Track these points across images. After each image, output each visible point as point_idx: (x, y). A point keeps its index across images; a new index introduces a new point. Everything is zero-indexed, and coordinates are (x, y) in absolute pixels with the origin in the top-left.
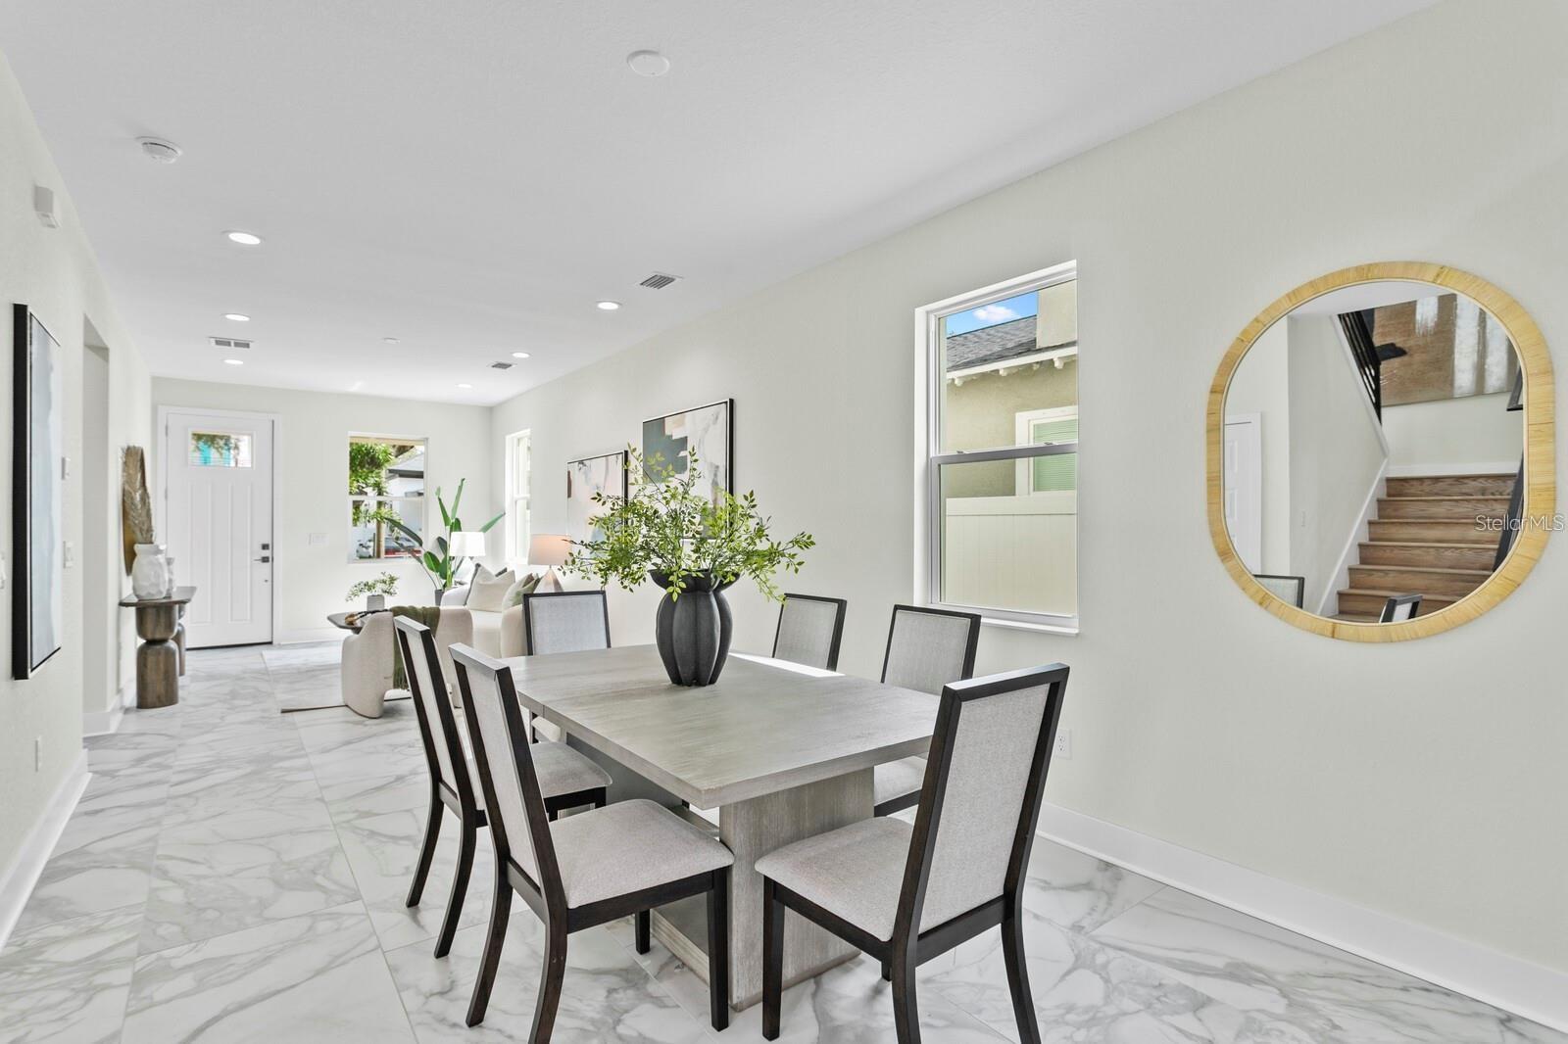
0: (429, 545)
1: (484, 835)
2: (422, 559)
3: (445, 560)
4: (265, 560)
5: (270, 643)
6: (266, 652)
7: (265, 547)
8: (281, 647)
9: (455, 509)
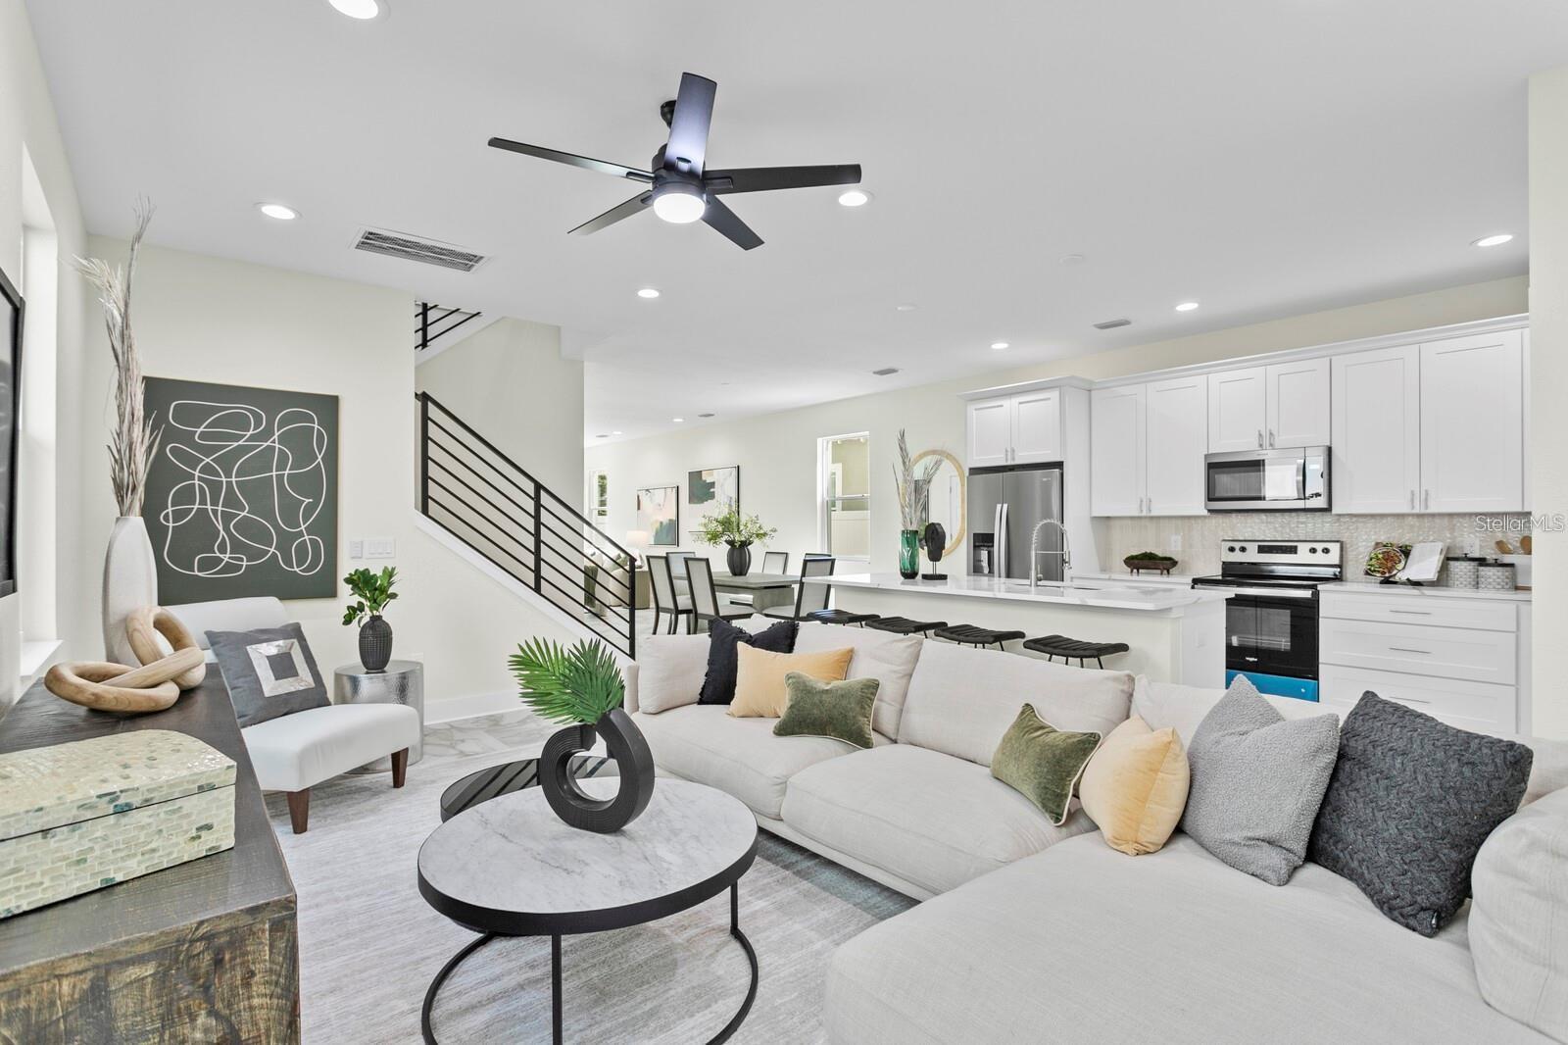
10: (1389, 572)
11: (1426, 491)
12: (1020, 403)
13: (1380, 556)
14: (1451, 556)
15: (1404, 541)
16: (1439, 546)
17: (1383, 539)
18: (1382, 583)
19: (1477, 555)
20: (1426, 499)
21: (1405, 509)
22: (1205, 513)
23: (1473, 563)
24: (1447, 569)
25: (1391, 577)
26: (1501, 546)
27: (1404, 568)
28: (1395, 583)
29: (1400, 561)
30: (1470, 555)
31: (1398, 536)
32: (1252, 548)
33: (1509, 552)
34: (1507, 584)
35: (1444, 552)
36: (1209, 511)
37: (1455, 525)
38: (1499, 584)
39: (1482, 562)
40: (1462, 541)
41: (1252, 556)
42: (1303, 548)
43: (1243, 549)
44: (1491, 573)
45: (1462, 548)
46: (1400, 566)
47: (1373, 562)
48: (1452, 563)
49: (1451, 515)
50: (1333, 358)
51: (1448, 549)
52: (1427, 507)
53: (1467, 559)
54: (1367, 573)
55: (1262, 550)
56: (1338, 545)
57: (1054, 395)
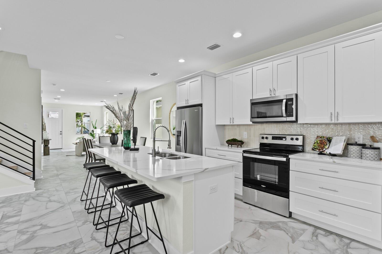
0: (90, 131)
1: (91, 158)
2: (89, 134)
3: (93, 134)
4: (61, 134)
5: (62, 149)
6: (61, 150)
7: (61, 132)
8: (64, 149)
9: (95, 126)
10: (322, 149)
11: (337, 112)
12: (190, 82)
13: (319, 142)
14: (350, 142)
15: (329, 135)
16: (344, 138)
17: (320, 134)
18: (319, 154)
19: (361, 142)
20: (337, 116)
21: (328, 121)
22: (251, 123)
23: (359, 147)
24: (347, 149)
25: (322, 152)
26: (373, 138)
27: (328, 148)
28: (325, 154)
29: (327, 145)
30: (358, 143)
31: (326, 133)
32: (270, 137)
33: (377, 142)
34: (376, 158)
35: (346, 142)
36: (253, 122)
37: (351, 128)
38: (372, 158)
39: (364, 146)
40: (355, 136)
41: (270, 141)
42: (289, 138)
43: (267, 138)
44: (368, 152)
45: (355, 139)
46: (327, 147)
47: (316, 144)
48: (349, 146)
49: (349, 124)
50: (298, 55)
51: (348, 139)
52: (338, 120)
53: (356, 144)
54: (313, 150)
55: (274, 138)
56: (302, 137)
57: (199, 78)
